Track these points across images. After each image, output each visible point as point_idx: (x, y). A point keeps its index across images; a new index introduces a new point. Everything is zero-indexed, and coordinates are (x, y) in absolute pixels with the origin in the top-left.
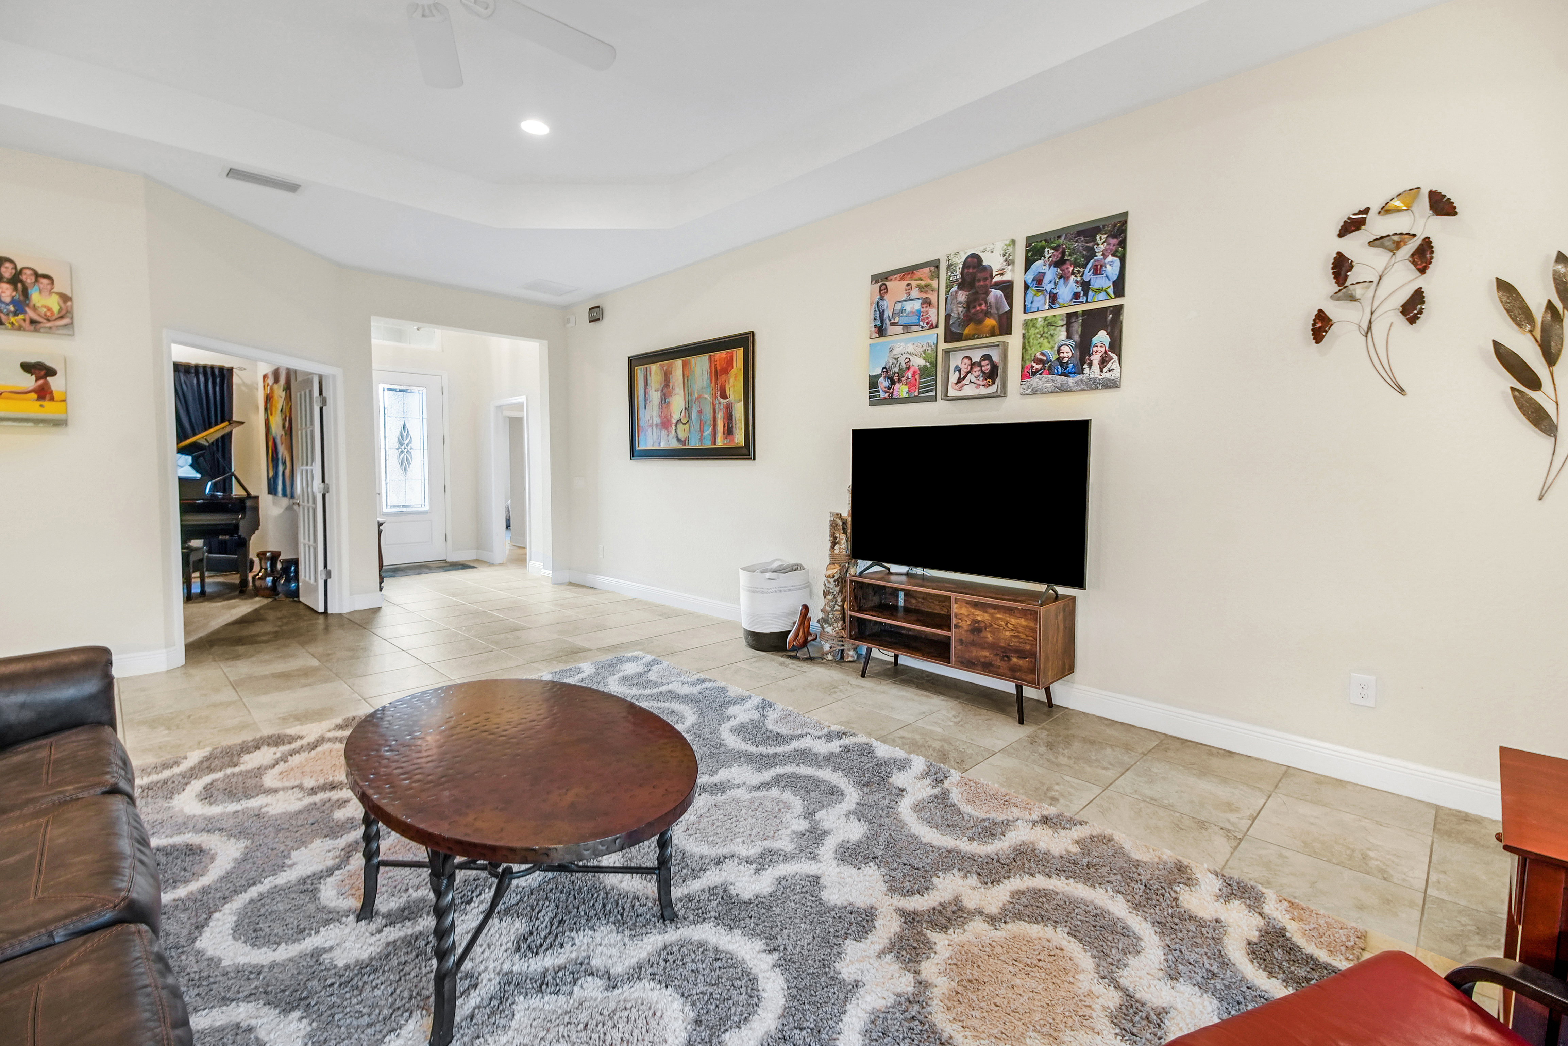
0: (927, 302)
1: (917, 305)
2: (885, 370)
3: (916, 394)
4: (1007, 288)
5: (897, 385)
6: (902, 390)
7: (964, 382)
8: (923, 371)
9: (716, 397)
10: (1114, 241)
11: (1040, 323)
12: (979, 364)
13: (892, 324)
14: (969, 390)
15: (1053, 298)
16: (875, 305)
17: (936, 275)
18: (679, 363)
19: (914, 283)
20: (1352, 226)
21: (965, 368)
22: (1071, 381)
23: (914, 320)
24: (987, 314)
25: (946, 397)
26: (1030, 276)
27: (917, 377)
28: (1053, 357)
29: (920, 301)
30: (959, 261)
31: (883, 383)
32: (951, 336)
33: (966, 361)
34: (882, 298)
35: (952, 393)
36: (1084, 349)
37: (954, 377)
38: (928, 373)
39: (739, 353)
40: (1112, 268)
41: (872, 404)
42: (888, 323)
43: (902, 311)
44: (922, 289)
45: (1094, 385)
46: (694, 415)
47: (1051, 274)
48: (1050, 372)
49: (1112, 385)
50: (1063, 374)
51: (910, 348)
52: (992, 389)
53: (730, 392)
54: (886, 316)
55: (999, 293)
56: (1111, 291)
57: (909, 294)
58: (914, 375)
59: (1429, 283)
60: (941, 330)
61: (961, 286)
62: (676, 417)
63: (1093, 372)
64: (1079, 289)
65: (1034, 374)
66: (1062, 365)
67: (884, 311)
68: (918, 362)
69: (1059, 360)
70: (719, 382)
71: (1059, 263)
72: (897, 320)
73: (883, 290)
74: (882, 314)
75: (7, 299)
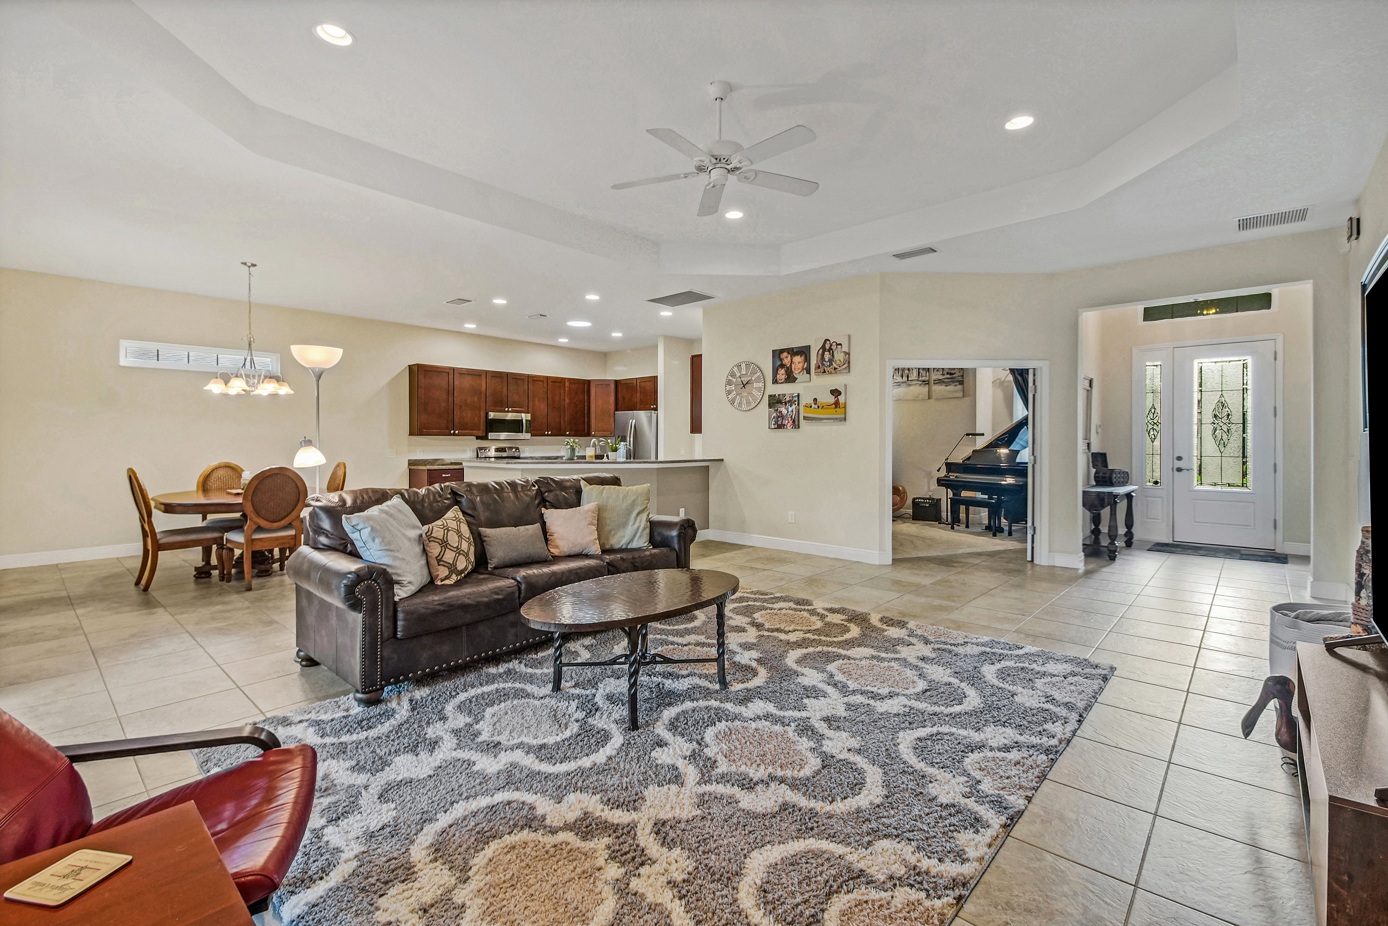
75: (827, 360)
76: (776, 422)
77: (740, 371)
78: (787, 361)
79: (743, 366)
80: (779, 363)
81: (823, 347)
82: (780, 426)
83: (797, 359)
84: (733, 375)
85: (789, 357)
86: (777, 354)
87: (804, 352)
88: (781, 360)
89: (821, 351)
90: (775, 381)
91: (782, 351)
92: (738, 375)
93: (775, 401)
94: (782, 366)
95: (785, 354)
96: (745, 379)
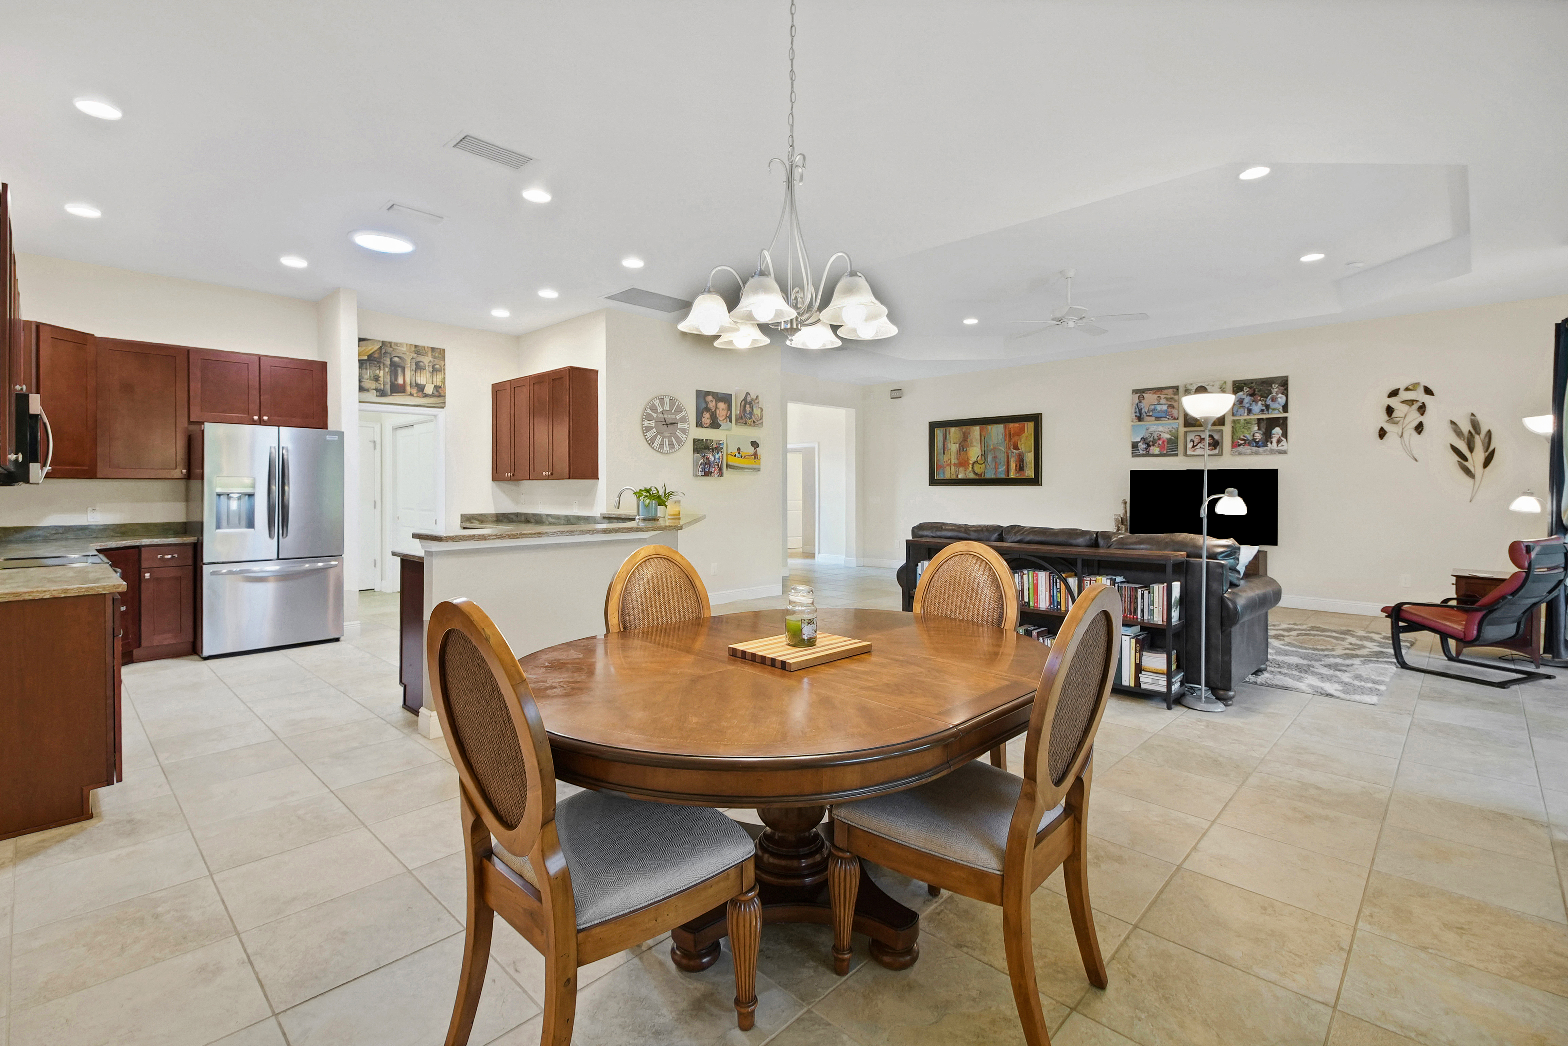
0: (1171, 406)
1: (1165, 407)
2: (1144, 439)
3: (1165, 452)
5: (1152, 447)
6: (1155, 450)
7: (1196, 447)
8: (1170, 441)
9: (1009, 449)
10: (1282, 388)
11: (1242, 421)
13: (1147, 416)
14: (1200, 452)
15: (1250, 411)
16: (1135, 405)
17: (1177, 393)
18: (977, 428)
19: (1162, 396)
20: (1394, 394)
21: (1197, 441)
22: (1261, 449)
23: (1163, 414)
25: (1185, 454)
26: (1236, 399)
27: (1166, 443)
28: (1250, 438)
29: (1167, 406)
30: (1193, 388)
31: (1142, 446)
32: (1187, 424)
33: (1198, 437)
34: (1140, 402)
35: (1189, 452)
36: (1268, 436)
37: (1190, 445)
38: (1173, 442)
39: (1031, 425)
40: (1281, 399)
41: (1133, 456)
42: (1145, 415)
43: (1155, 409)
44: (1167, 399)
45: (1272, 452)
46: (990, 459)
47: (1247, 399)
48: (1249, 444)
50: (1256, 446)
51: (1161, 429)
52: (1216, 451)
53: (1023, 447)
54: (1143, 411)
56: (1281, 410)
57: (1159, 401)
58: (1163, 442)
59: (1426, 417)
60: (1181, 421)
62: (973, 459)
63: (1273, 446)
64: (1264, 408)
65: (1239, 446)
66: (1256, 442)
67: (1141, 409)
68: (1166, 436)
69: (1254, 440)
70: (1013, 440)
71: (1253, 394)
72: (1151, 414)
73: (1141, 399)
74: (1140, 411)
75: (748, 412)
76: (703, 470)
77: (663, 405)
78: (712, 405)
79: (667, 400)
80: (704, 406)
81: (745, 399)
82: (707, 474)
83: (722, 405)
84: (653, 408)
85: (714, 402)
86: (701, 395)
87: (726, 399)
88: (707, 403)
89: (743, 403)
90: (699, 424)
91: (708, 393)
92: (660, 410)
93: (701, 447)
94: (707, 409)
95: (710, 398)
96: (669, 417)
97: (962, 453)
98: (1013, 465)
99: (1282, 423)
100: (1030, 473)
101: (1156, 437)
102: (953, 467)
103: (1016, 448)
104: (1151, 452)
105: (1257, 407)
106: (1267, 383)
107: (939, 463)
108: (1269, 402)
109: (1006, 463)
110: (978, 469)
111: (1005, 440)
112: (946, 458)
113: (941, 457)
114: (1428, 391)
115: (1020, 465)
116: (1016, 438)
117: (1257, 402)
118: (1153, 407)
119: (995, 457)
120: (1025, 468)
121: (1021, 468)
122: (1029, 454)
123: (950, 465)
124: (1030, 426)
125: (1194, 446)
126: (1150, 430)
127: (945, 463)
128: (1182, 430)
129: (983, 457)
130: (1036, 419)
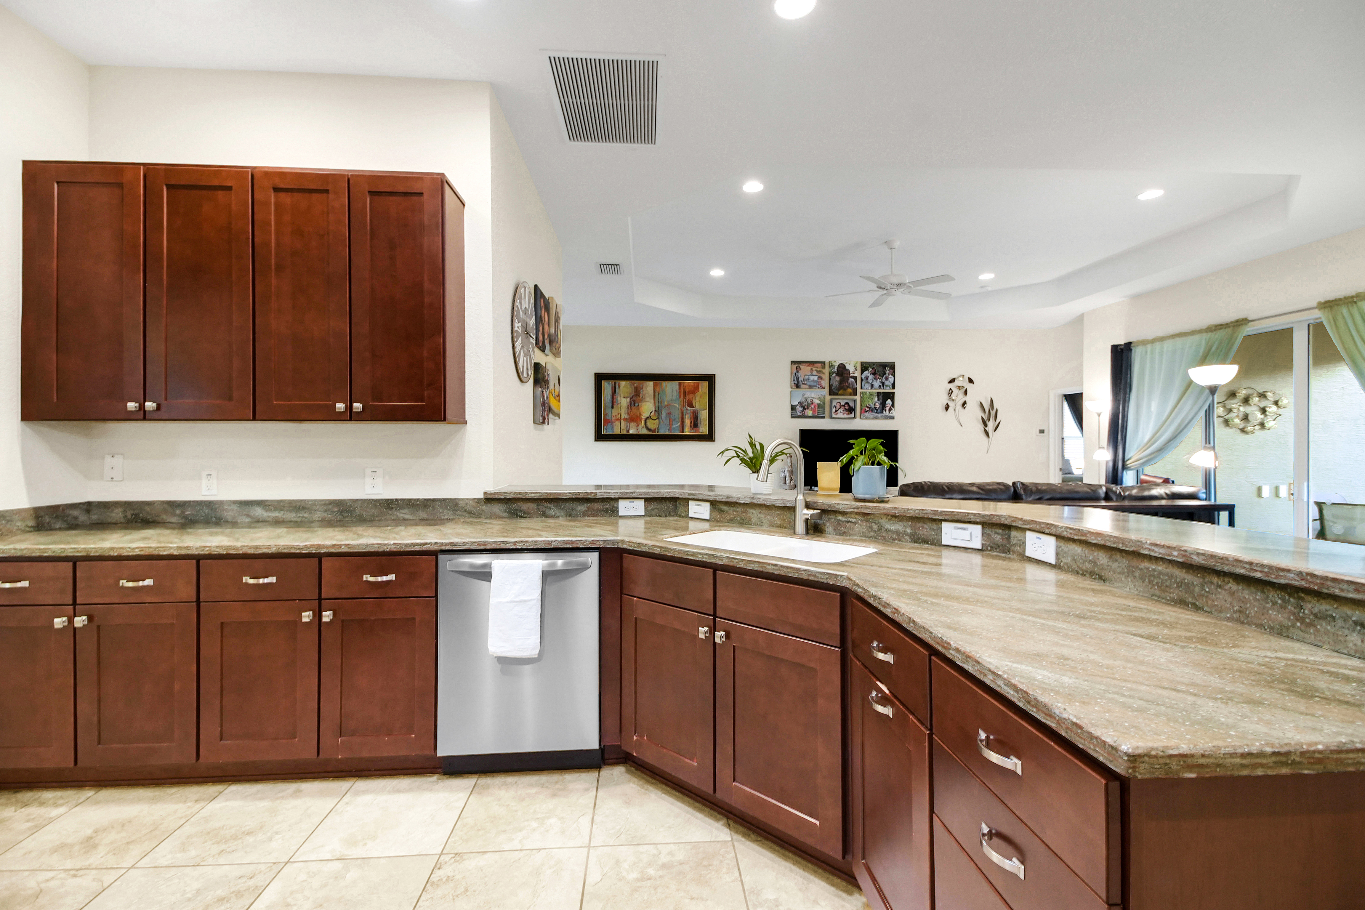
0: (820, 378)
1: (816, 378)
2: (800, 403)
3: (817, 415)
4: (855, 378)
5: (806, 410)
6: (809, 413)
7: (838, 412)
8: (819, 405)
9: (684, 406)
10: (892, 371)
11: (868, 393)
12: (844, 406)
13: (803, 384)
14: (840, 415)
15: (872, 386)
16: (793, 374)
17: (824, 367)
18: (649, 383)
19: (814, 369)
20: (952, 381)
21: (838, 407)
22: (879, 415)
23: (815, 384)
24: (848, 387)
25: (831, 417)
26: (863, 376)
28: (873, 407)
29: (817, 376)
30: (837, 364)
31: (799, 409)
32: (831, 393)
33: (839, 404)
34: (797, 372)
35: (834, 416)
36: (883, 405)
37: (834, 410)
38: (821, 406)
39: (706, 384)
40: (891, 379)
41: (792, 417)
42: (801, 383)
43: (808, 379)
44: (818, 372)
46: (663, 415)
47: (871, 377)
48: (872, 411)
49: (893, 418)
50: (875, 413)
51: (813, 396)
52: (852, 415)
53: (697, 405)
54: (800, 380)
55: (853, 380)
56: (891, 387)
57: (811, 373)
58: (815, 407)
59: (967, 399)
60: (827, 390)
61: (837, 374)
62: (645, 415)
63: (886, 413)
64: (881, 384)
65: (865, 412)
66: (876, 410)
68: (817, 401)
69: (875, 408)
70: (687, 398)
71: (874, 374)
72: (805, 383)
73: (798, 369)
74: (798, 379)
75: (556, 333)
76: (543, 413)
78: (543, 313)
80: (540, 312)
81: (556, 313)
82: (544, 420)
83: (546, 316)
86: (538, 294)
87: (547, 307)
88: (541, 308)
89: (555, 317)
90: (537, 341)
93: (541, 376)
94: (541, 318)
95: (542, 301)
97: (633, 408)
98: (687, 422)
99: (891, 396)
100: (704, 430)
101: (810, 402)
102: (623, 422)
103: (691, 405)
104: (806, 414)
105: (877, 383)
106: (884, 366)
107: (607, 417)
108: (884, 380)
109: (680, 420)
110: (651, 424)
111: (680, 397)
112: (615, 412)
113: (609, 411)
114: (971, 381)
115: (694, 422)
116: (691, 396)
117: (877, 380)
118: (807, 377)
119: (669, 414)
120: (699, 425)
121: (695, 425)
122: (705, 411)
123: (619, 420)
124: (704, 385)
125: (836, 411)
126: (805, 396)
127: (614, 418)
128: (828, 398)
129: (657, 413)
130: (710, 379)
